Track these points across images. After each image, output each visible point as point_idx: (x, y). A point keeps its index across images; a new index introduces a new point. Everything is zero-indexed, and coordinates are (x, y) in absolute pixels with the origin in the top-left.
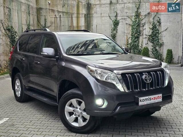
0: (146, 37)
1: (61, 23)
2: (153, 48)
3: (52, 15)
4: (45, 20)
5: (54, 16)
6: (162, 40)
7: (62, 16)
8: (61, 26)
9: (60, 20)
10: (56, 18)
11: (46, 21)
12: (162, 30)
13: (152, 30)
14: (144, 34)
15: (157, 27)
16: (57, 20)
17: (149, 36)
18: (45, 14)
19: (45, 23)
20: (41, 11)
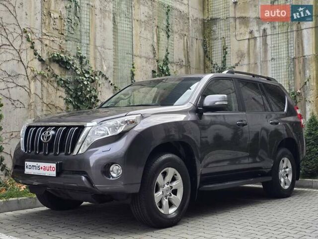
1: (266, 51)
3: (241, 34)
4: (224, 49)
5: (247, 36)
7: (269, 32)
8: (265, 61)
9: (265, 44)
10: (252, 41)
11: (226, 53)
16: (255, 45)
18: (223, 34)
19: (224, 57)
20: (214, 28)
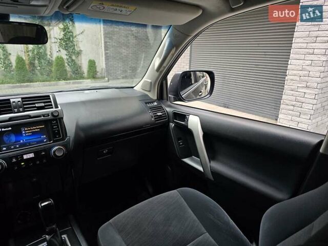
0: (56, 40)
2: (68, 57)
6: (79, 47)
12: (78, 33)
13: (64, 31)
14: (52, 36)
15: (71, 28)
17: (60, 40)
